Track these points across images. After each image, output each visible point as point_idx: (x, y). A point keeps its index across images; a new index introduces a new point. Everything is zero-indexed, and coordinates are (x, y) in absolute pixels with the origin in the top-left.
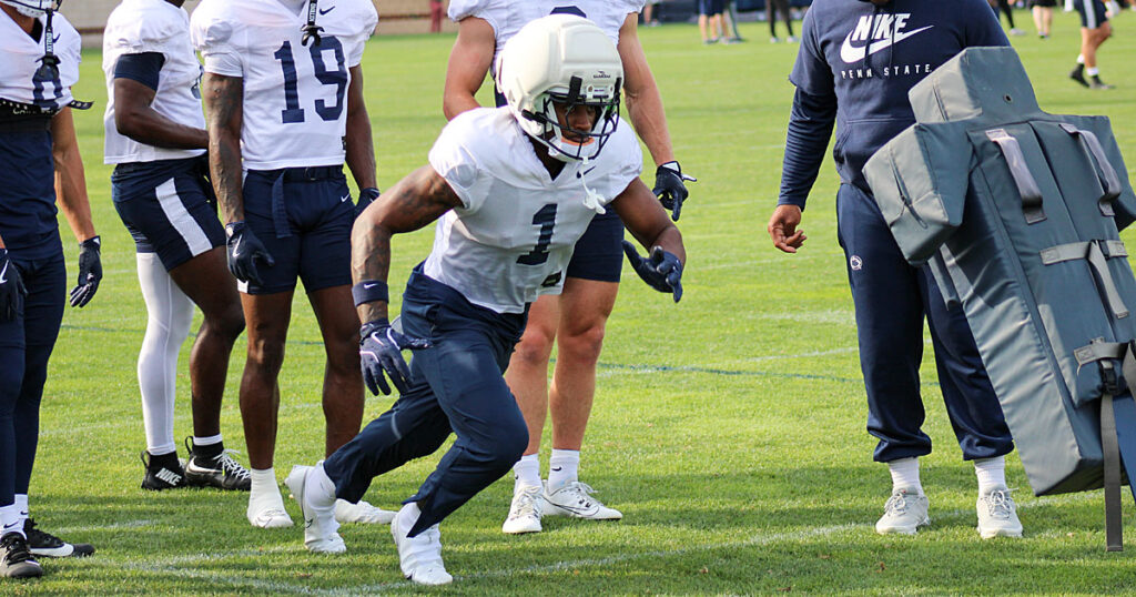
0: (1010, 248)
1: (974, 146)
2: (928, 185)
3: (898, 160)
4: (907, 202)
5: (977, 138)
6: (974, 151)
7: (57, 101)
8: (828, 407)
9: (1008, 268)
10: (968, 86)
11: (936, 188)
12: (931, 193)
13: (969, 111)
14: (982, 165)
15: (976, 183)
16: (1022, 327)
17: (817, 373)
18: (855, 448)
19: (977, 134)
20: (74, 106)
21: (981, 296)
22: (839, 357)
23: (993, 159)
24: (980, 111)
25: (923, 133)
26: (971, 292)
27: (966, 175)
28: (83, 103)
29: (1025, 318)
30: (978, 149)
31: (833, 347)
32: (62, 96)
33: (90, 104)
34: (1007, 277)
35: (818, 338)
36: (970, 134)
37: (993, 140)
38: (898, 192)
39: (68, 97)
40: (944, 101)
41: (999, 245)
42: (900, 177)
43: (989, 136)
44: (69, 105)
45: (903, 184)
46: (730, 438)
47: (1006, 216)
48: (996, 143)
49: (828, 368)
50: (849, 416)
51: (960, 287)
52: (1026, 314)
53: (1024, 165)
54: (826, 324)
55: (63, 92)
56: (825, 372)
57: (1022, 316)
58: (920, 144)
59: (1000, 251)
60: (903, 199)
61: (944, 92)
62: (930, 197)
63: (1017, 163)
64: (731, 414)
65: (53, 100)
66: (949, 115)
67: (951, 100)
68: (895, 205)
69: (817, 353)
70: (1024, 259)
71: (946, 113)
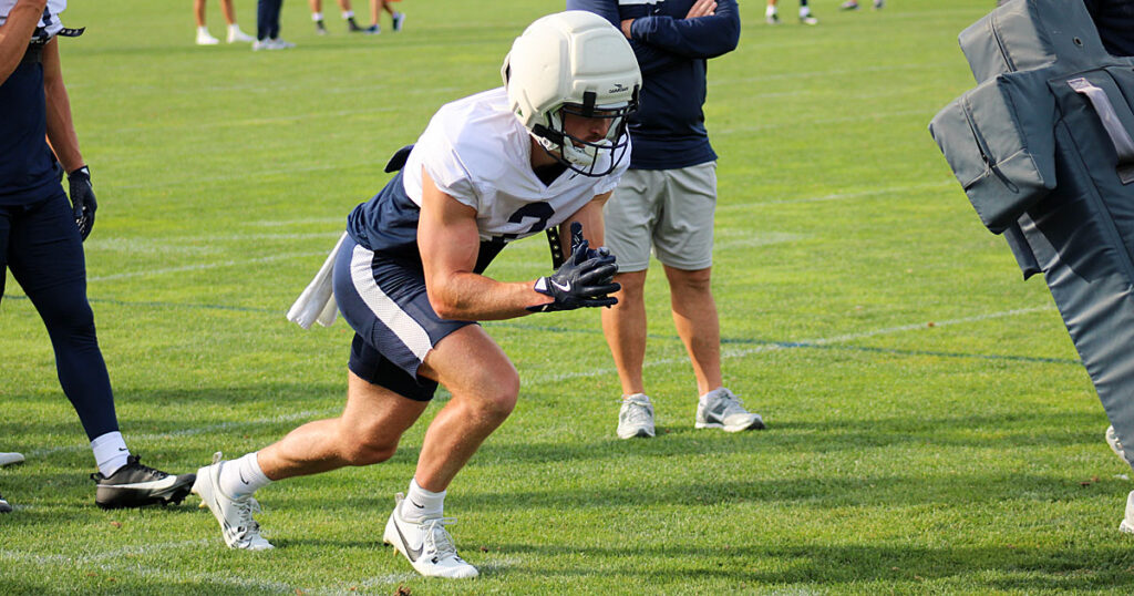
0: (1104, 210)
1: (1055, 97)
2: (1014, 143)
3: (975, 115)
4: (992, 163)
5: (1059, 89)
6: (1057, 104)
7: (46, 30)
8: (107, 328)
9: (1104, 233)
10: (1038, 30)
11: (1025, 147)
12: (1021, 152)
13: (1041, 58)
14: (1065, 119)
15: (1060, 139)
16: (1124, 298)
17: (97, 297)
18: (131, 367)
19: (1059, 85)
20: (63, 34)
21: (1070, 265)
22: (118, 282)
23: (1079, 112)
24: (1054, 57)
25: (1008, 85)
26: (1056, 259)
27: (1051, 132)
28: (73, 31)
29: (1127, 289)
30: (1061, 101)
31: (113, 273)
32: (51, 24)
33: (81, 31)
34: (1103, 243)
35: (99, 265)
36: (1051, 84)
37: (1078, 90)
38: (978, 151)
39: (57, 25)
40: (1008, 47)
41: (1093, 209)
42: (980, 135)
43: (1072, 85)
44: (60, 33)
45: (984, 143)
46: (15, 358)
47: (1096, 175)
48: (1083, 95)
49: (108, 292)
50: (127, 336)
51: (1040, 254)
52: (1127, 284)
53: (1115, 118)
54: (107, 251)
55: (52, 20)
56: (105, 296)
57: (1122, 287)
58: (1005, 97)
59: (1092, 215)
60: (985, 159)
61: (1006, 37)
62: (1019, 157)
63: (1109, 116)
64: (16, 336)
65: (43, 28)
66: (1015, 62)
67: (1016, 45)
68: (973, 167)
69: (98, 278)
70: (1121, 223)
71: (1010, 59)
